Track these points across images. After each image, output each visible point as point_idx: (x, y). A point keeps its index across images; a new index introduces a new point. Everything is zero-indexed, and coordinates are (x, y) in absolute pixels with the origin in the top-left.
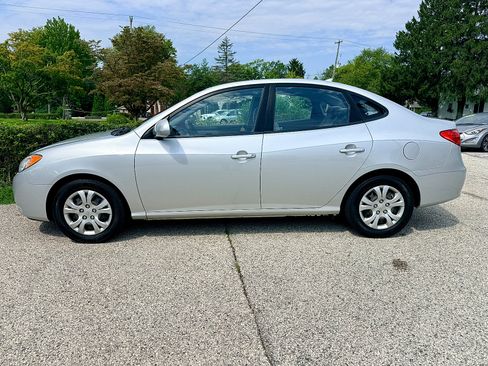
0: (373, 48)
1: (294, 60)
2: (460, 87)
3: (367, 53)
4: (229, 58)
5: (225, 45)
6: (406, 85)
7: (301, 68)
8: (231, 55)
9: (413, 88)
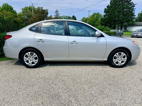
0: (96, 13)
1: (73, 16)
2: (122, 23)
3: (95, 14)
5: (57, 12)
6: (108, 22)
7: (76, 18)
8: (59, 14)
9: (109, 23)
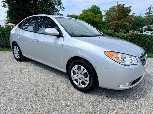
4: (151, 13)
5: (150, 8)
